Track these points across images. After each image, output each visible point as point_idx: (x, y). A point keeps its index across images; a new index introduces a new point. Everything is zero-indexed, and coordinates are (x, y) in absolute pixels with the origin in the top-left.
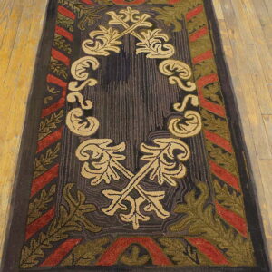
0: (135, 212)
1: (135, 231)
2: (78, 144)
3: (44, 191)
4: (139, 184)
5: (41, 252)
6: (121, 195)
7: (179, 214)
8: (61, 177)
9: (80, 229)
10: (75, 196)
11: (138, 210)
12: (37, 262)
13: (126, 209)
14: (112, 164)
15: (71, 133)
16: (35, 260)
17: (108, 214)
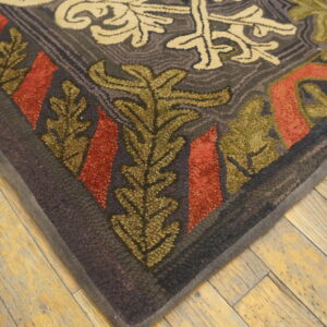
0: (249, 46)
1: (281, 66)
2: (52, 14)
3: (53, 100)
4: (209, 12)
5: (163, 202)
6: (202, 36)
7: (305, 20)
8: (67, 67)
9: (192, 115)
10: (125, 76)
11: (249, 41)
12: (175, 228)
13: (230, 48)
14: (140, 10)
15: (22, 8)
16: (164, 226)
17: (212, 66)
